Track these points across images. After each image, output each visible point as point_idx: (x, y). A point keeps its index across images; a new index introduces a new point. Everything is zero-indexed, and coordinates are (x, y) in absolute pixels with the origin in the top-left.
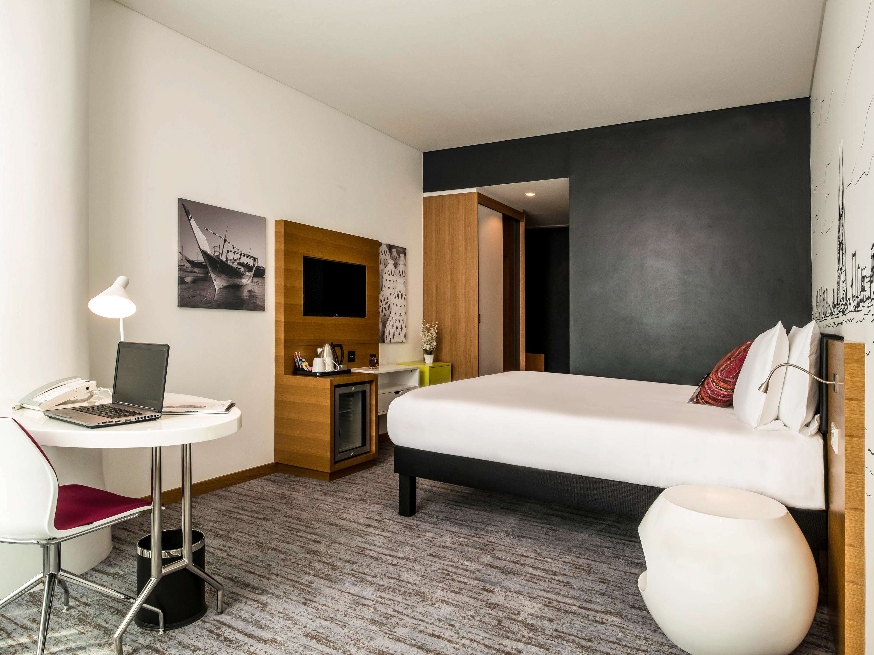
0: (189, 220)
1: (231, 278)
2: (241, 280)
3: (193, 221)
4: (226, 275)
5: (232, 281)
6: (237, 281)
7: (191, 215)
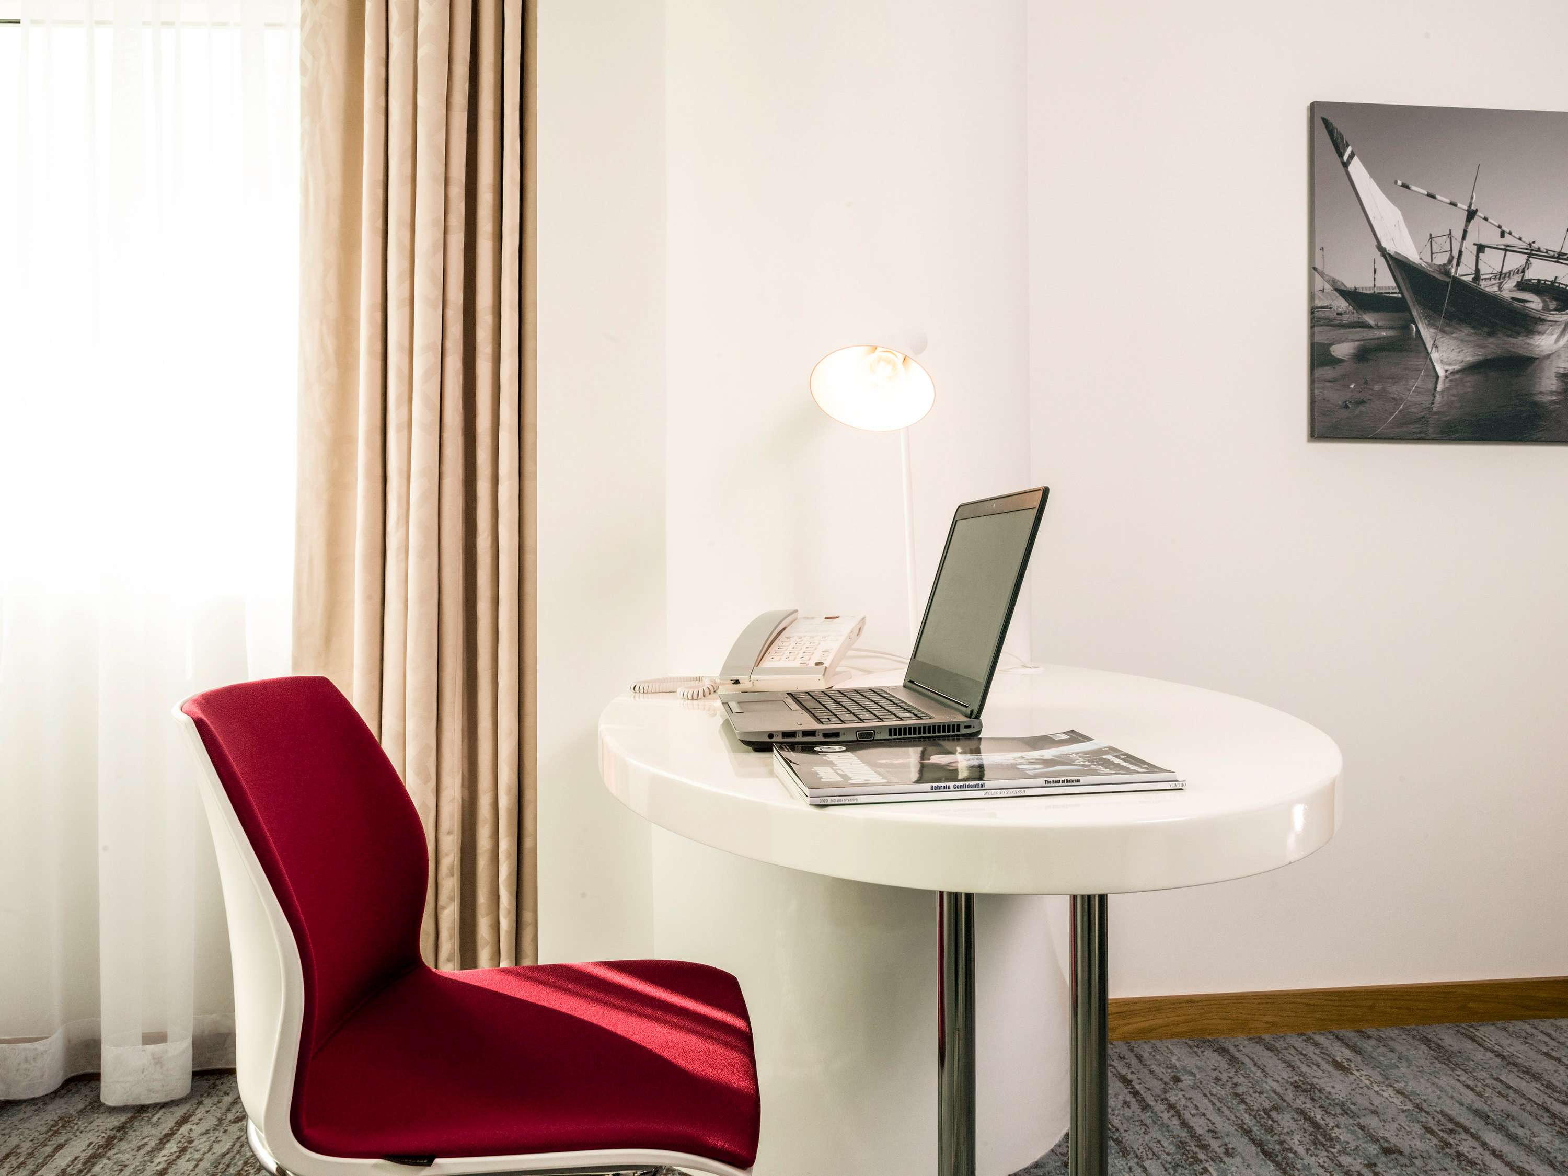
0: (1346, 165)
1: (1491, 334)
2: (1531, 341)
3: (1357, 169)
4: (1474, 328)
5: (1495, 346)
6: (1519, 344)
7: (1349, 150)
